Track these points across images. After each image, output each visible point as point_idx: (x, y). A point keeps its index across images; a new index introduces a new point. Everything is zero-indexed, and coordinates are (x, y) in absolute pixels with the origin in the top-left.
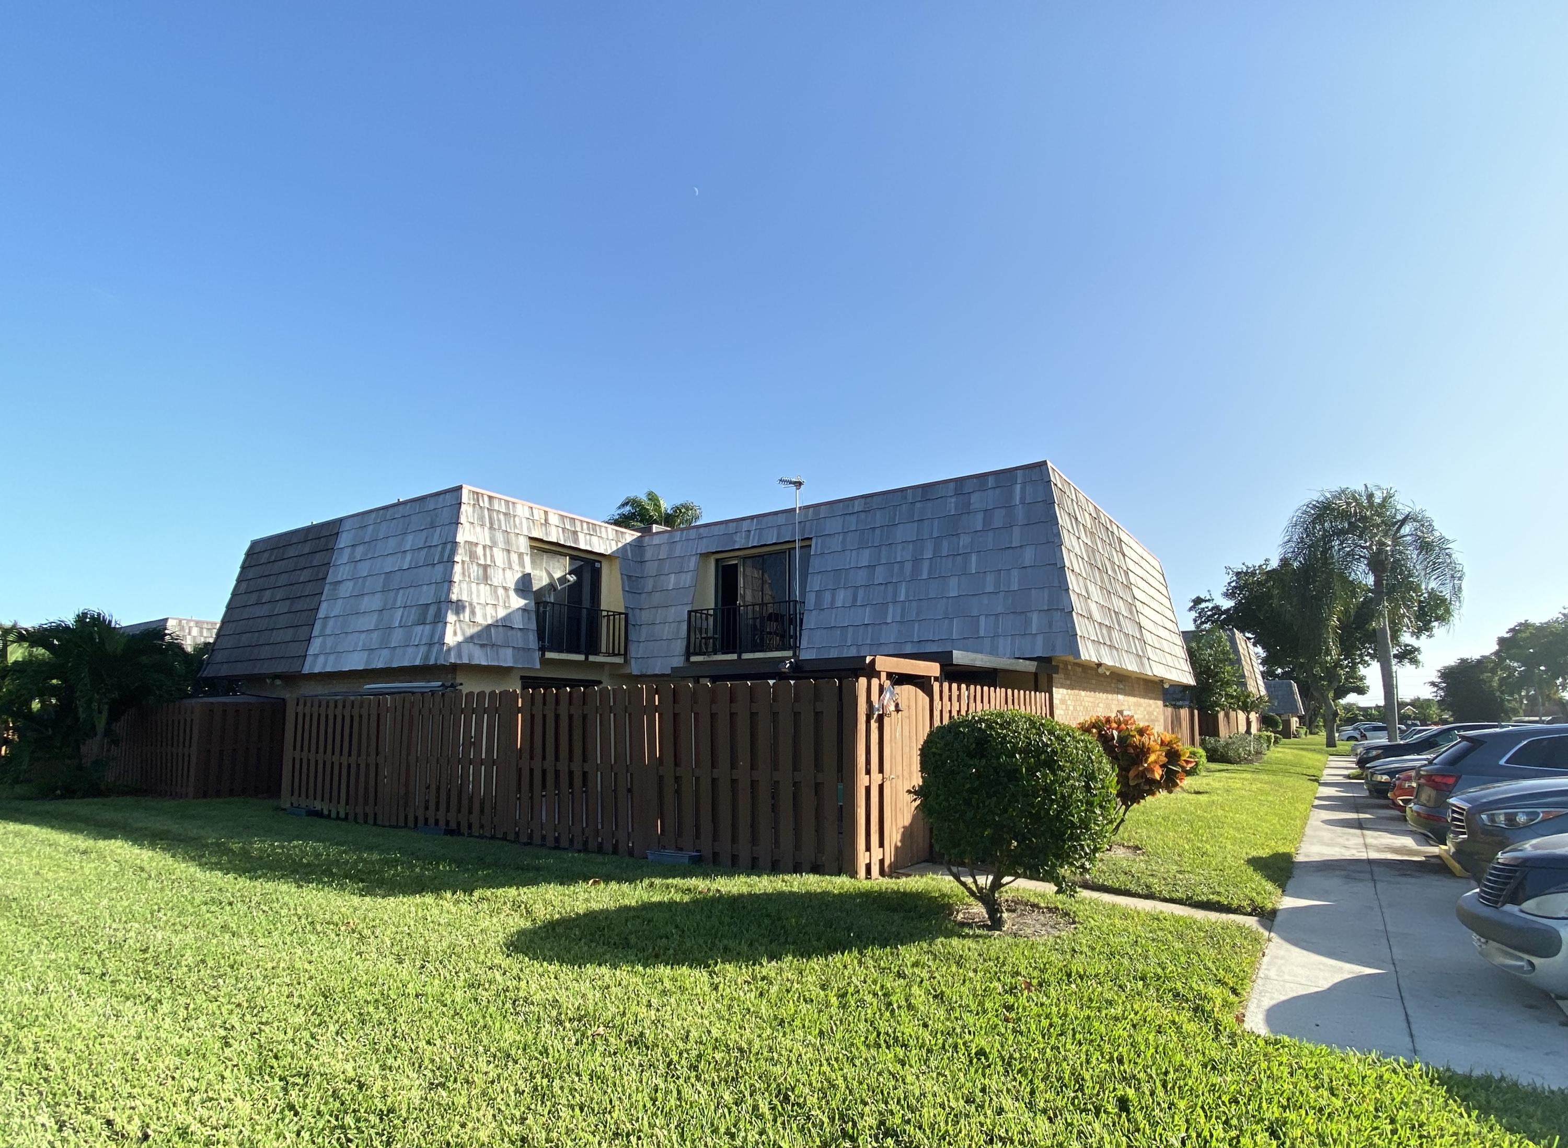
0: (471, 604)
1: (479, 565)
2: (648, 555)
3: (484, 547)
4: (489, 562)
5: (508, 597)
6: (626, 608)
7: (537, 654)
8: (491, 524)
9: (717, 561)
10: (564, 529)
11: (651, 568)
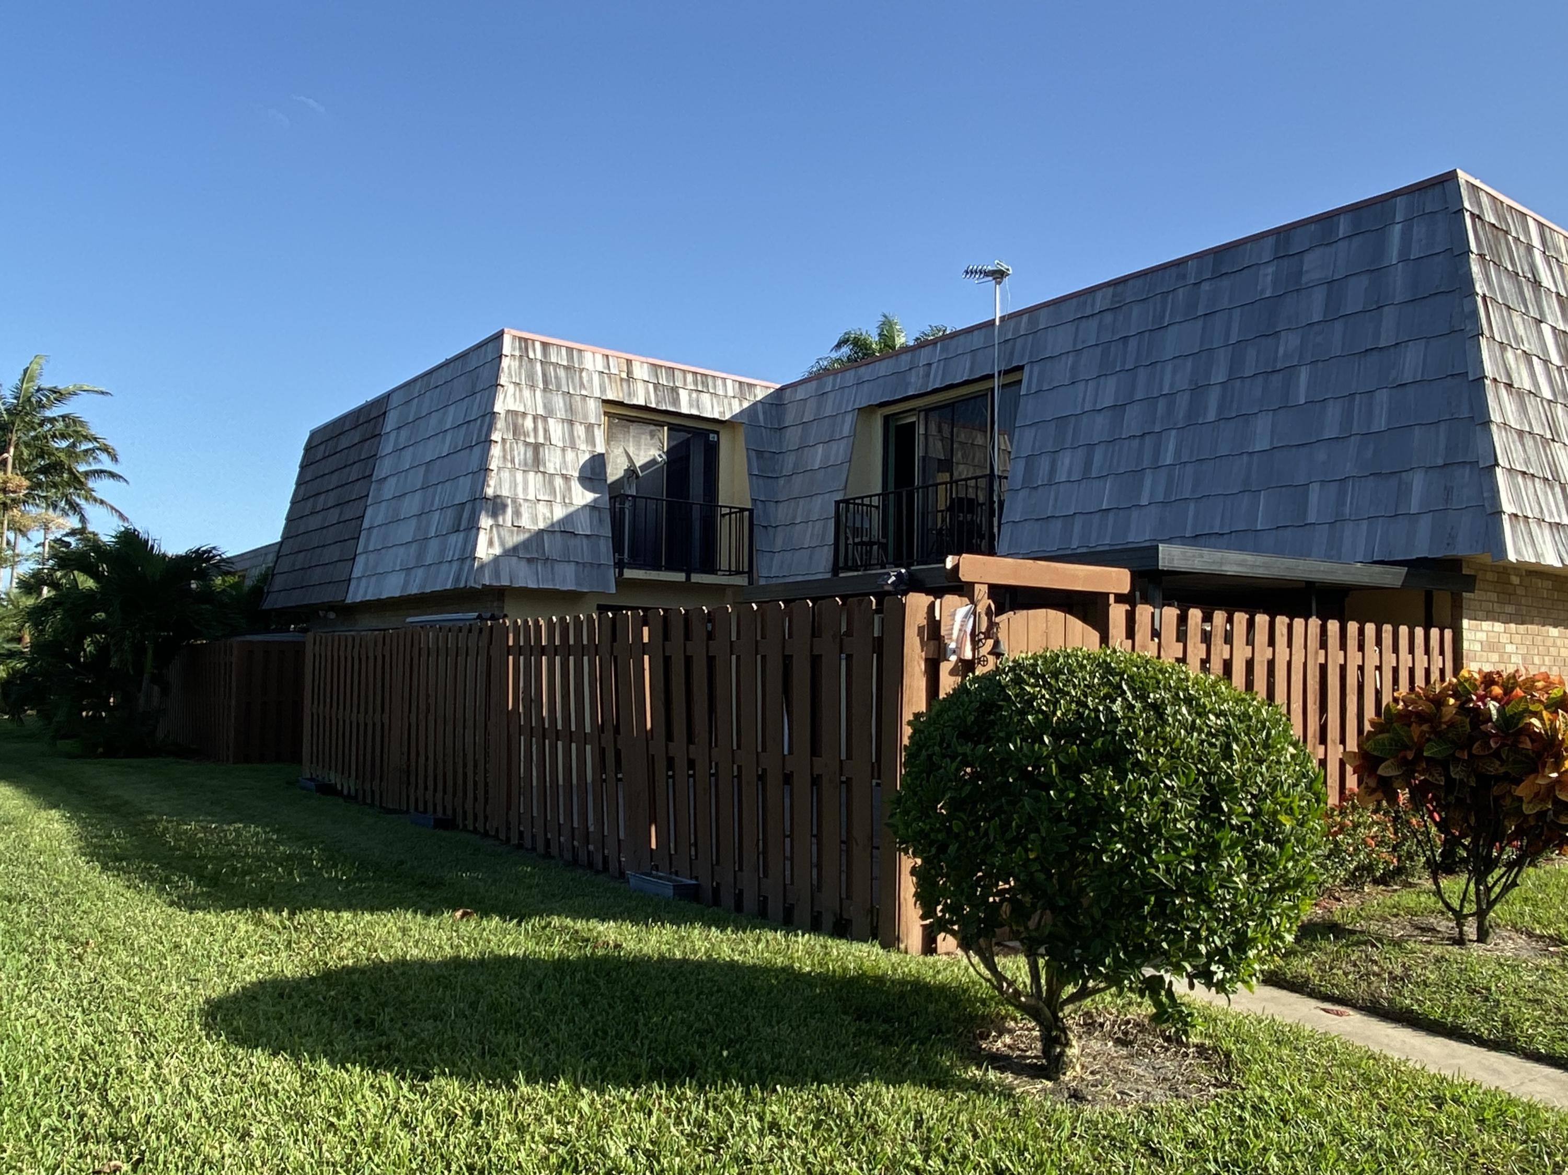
0: (514, 501)
1: (527, 444)
2: (789, 419)
3: (535, 418)
4: (541, 440)
5: (570, 489)
6: (754, 501)
7: (612, 574)
8: (546, 382)
9: (887, 419)
10: (656, 386)
11: (793, 437)
